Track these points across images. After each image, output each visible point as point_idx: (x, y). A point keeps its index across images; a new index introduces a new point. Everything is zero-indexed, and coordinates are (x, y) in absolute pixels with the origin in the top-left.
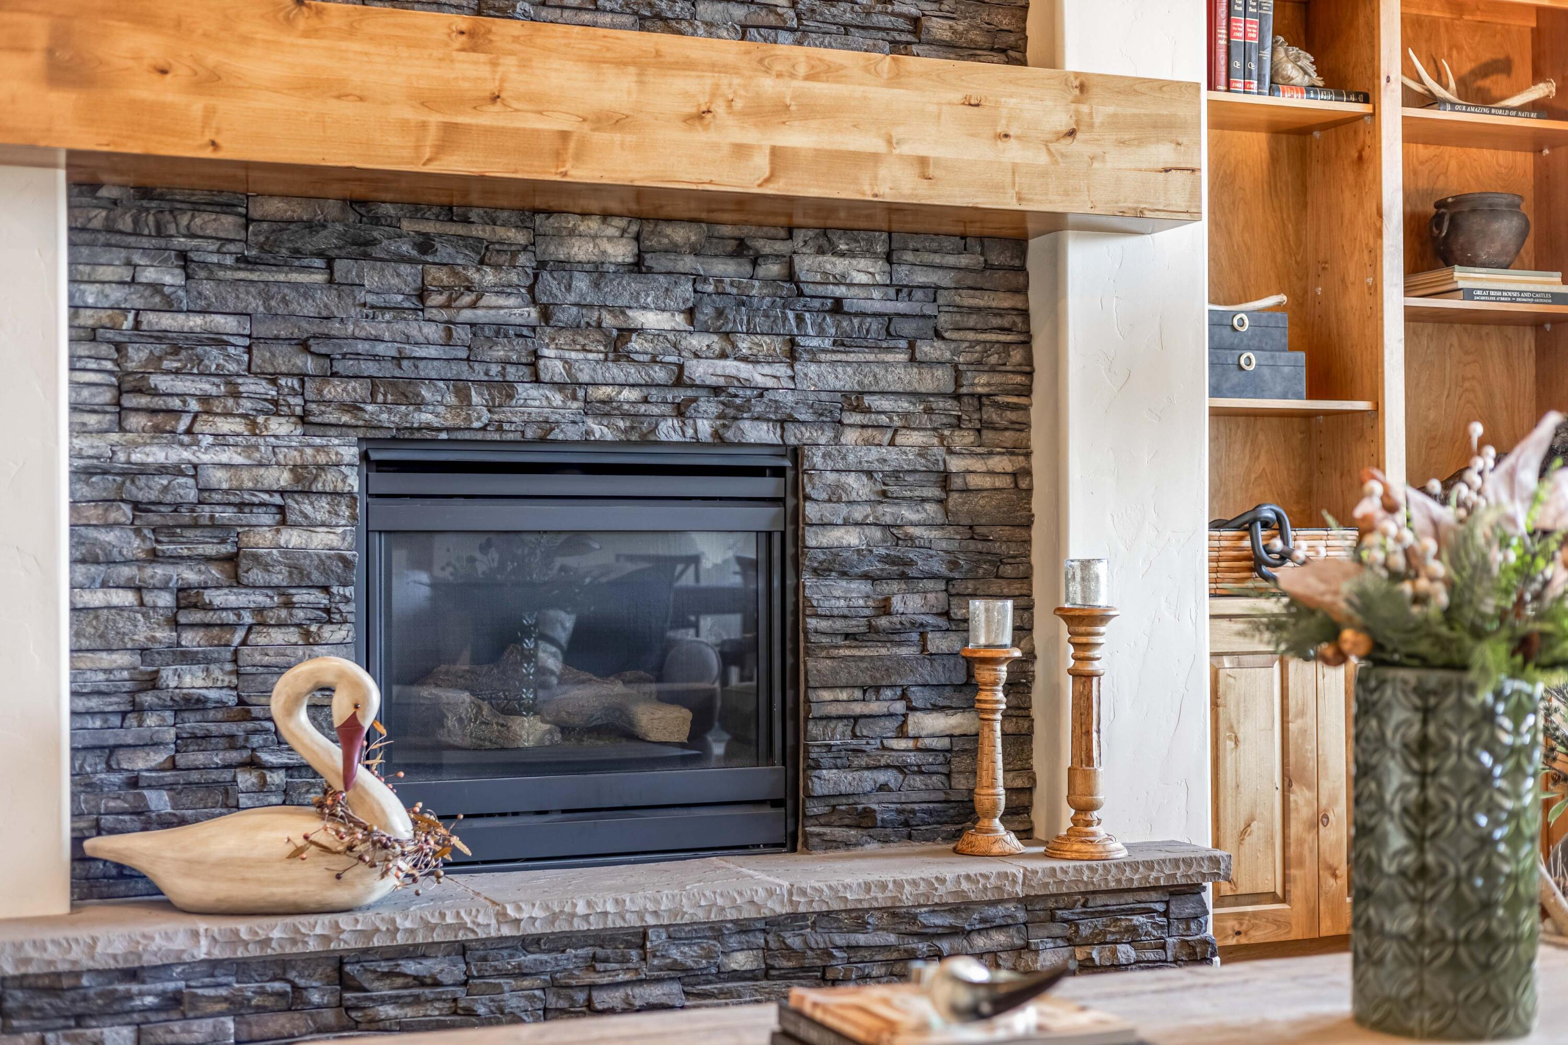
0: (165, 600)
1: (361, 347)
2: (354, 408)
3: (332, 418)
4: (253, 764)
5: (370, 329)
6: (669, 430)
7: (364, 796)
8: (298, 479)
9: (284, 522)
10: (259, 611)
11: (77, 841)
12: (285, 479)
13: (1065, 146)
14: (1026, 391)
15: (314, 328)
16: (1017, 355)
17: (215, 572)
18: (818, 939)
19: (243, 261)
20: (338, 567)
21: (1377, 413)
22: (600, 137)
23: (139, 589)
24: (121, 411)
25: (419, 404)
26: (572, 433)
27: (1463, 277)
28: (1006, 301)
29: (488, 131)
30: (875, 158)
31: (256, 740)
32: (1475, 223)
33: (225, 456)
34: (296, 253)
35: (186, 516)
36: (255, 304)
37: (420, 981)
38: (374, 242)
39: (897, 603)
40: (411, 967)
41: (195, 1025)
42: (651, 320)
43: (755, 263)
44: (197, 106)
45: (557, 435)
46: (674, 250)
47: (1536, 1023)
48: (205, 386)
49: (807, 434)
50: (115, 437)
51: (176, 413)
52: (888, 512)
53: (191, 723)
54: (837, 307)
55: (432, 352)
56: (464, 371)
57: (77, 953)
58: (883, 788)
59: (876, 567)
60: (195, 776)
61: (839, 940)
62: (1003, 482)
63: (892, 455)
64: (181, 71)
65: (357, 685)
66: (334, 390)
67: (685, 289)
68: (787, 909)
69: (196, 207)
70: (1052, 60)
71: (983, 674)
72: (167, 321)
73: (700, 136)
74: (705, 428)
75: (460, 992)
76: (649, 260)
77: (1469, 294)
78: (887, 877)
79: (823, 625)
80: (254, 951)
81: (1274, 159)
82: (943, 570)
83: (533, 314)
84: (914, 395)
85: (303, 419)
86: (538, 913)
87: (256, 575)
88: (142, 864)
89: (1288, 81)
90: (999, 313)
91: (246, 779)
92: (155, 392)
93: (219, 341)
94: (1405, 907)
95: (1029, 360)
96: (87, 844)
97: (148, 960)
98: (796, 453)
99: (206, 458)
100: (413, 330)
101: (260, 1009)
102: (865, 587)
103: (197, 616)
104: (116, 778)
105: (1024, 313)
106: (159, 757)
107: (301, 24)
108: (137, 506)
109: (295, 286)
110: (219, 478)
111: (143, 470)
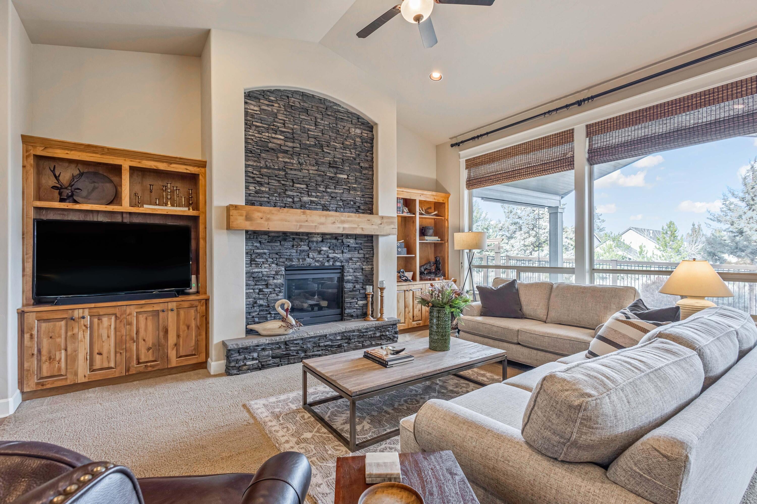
0: (257, 291)
1: (285, 254)
2: (284, 262)
3: (281, 264)
4: (270, 313)
5: (286, 251)
6: (326, 264)
7: (289, 319)
8: (276, 273)
9: (274, 279)
10: (270, 292)
11: (246, 326)
12: (274, 273)
13: (380, 226)
14: (373, 257)
15: (278, 251)
16: (372, 252)
17: (264, 286)
18: (349, 334)
19: (268, 242)
20: (282, 285)
21: (415, 257)
22: (321, 226)
23: (254, 290)
24: (251, 264)
25: (293, 261)
26: (313, 265)
27: (426, 238)
28: (370, 245)
29: (306, 226)
30: (356, 228)
31: (270, 310)
32: (428, 230)
33: (266, 270)
34: (276, 241)
35: (260, 279)
36: (270, 248)
37: (296, 344)
38: (287, 239)
39: (356, 286)
40: (295, 342)
41: (266, 352)
42: (324, 249)
43: (338, 240)
44: (266, 223)
45: (312, 265)
46: (327, 239)
47: (450, 348)
48: (263, 260)
49: (345, 264)
50: (250, 268)
51: (259, 264)
52: (355, 274)
53: (261, 308)
54: (349, 246)
55: (294, 254)
56: (299, 257)
57: (250, 344)
58: (354, 312)
59: (353, 281)
60: (262, 316)
61: (351, 334)
62: (370, 269)
63: (355, 266)
64: (264, 218)
65: (288, 303)
66: (281, 260)
67: (329, 244)
68: (345, 331)
69: (262, 235)
70: (377, 214)
71: (368, 296)
72: (258, 251)
73: (334, 226)
74: (331, 263)
75: (302, 345)
76: (324, 240)
77: (427, 240)
78: (358, 325)
79: (347, 290)
80: (275, 342)
81: (402, 221)
82: (362, 281)
83: (308, 248)
84: (359, 258)
85: (277, 264)
86: (313, 333)
87: (270, 287)
88: (257, 330)
89: (404, 212)
90: (370, 246)
91: (269, 316)
92: (256, 261)
93: (265, 254)
94: (436, 336)
95: (373, 253)
96: (247, 327)
97: (260, 344)
98: (343, 266)
99: (263, 270)
100: (292, 251)
101: (275, 349)
102: (352, 284)
103: (262, 293)
104: (250, 317)
105: (373, 246)
106: (256, 313)
107: (281, 211)
108: (253, 278)
109: (275, 245)
110: (265, 273)
111: (255, 272)
